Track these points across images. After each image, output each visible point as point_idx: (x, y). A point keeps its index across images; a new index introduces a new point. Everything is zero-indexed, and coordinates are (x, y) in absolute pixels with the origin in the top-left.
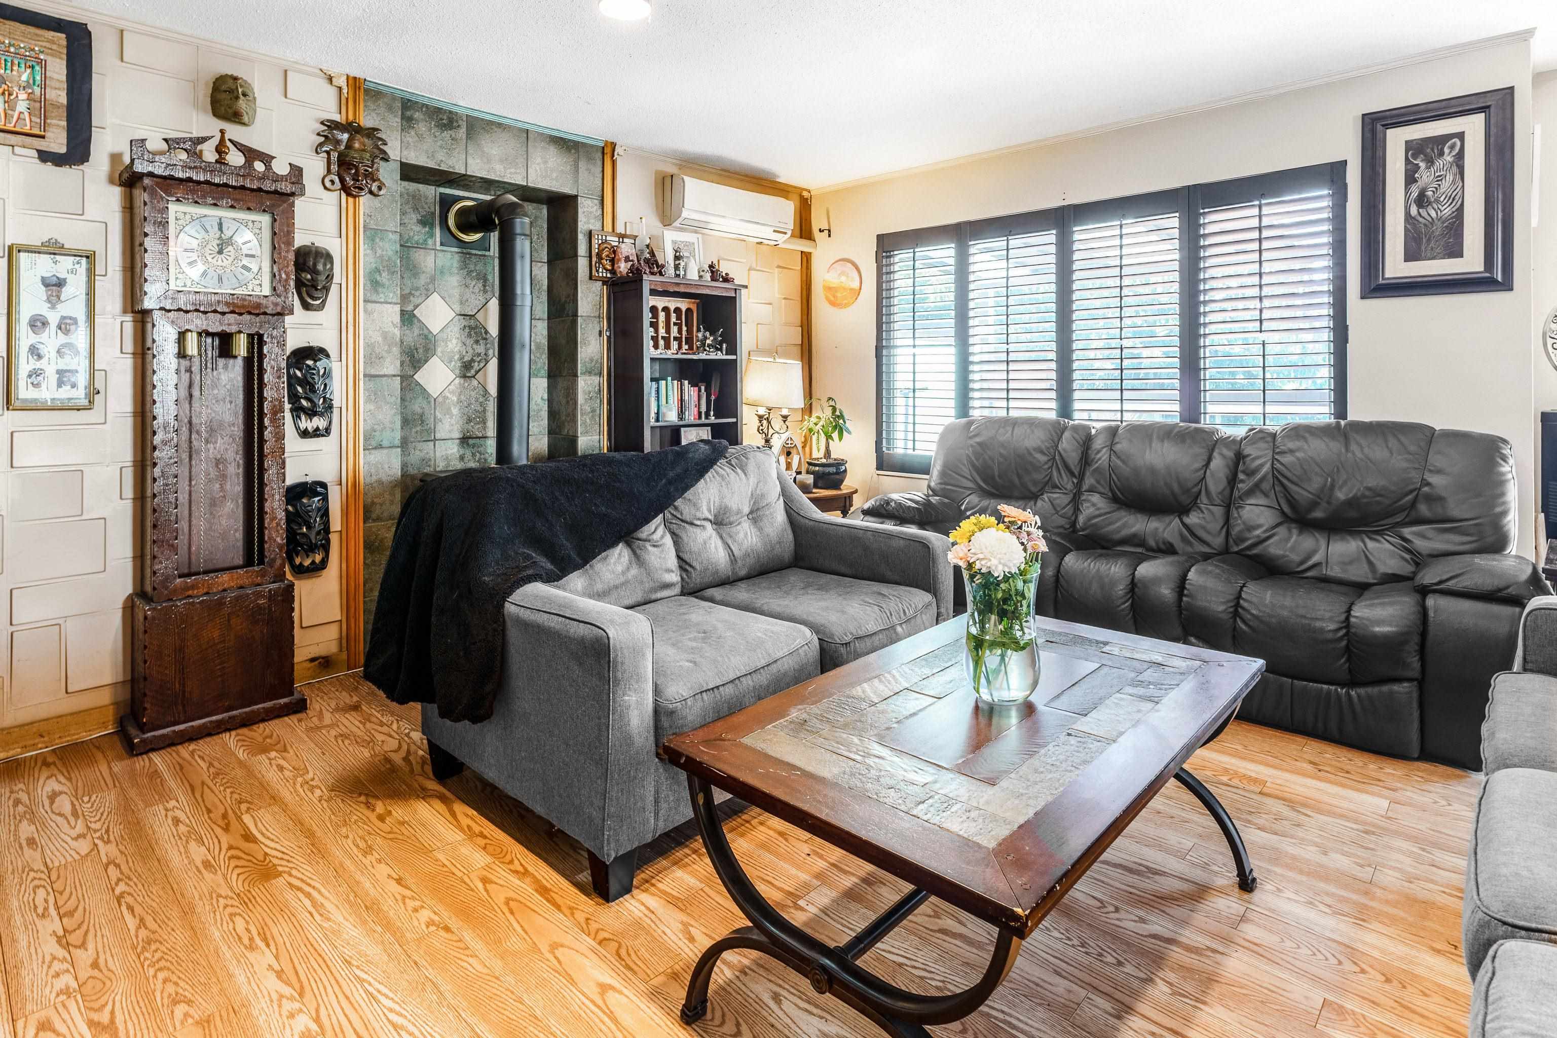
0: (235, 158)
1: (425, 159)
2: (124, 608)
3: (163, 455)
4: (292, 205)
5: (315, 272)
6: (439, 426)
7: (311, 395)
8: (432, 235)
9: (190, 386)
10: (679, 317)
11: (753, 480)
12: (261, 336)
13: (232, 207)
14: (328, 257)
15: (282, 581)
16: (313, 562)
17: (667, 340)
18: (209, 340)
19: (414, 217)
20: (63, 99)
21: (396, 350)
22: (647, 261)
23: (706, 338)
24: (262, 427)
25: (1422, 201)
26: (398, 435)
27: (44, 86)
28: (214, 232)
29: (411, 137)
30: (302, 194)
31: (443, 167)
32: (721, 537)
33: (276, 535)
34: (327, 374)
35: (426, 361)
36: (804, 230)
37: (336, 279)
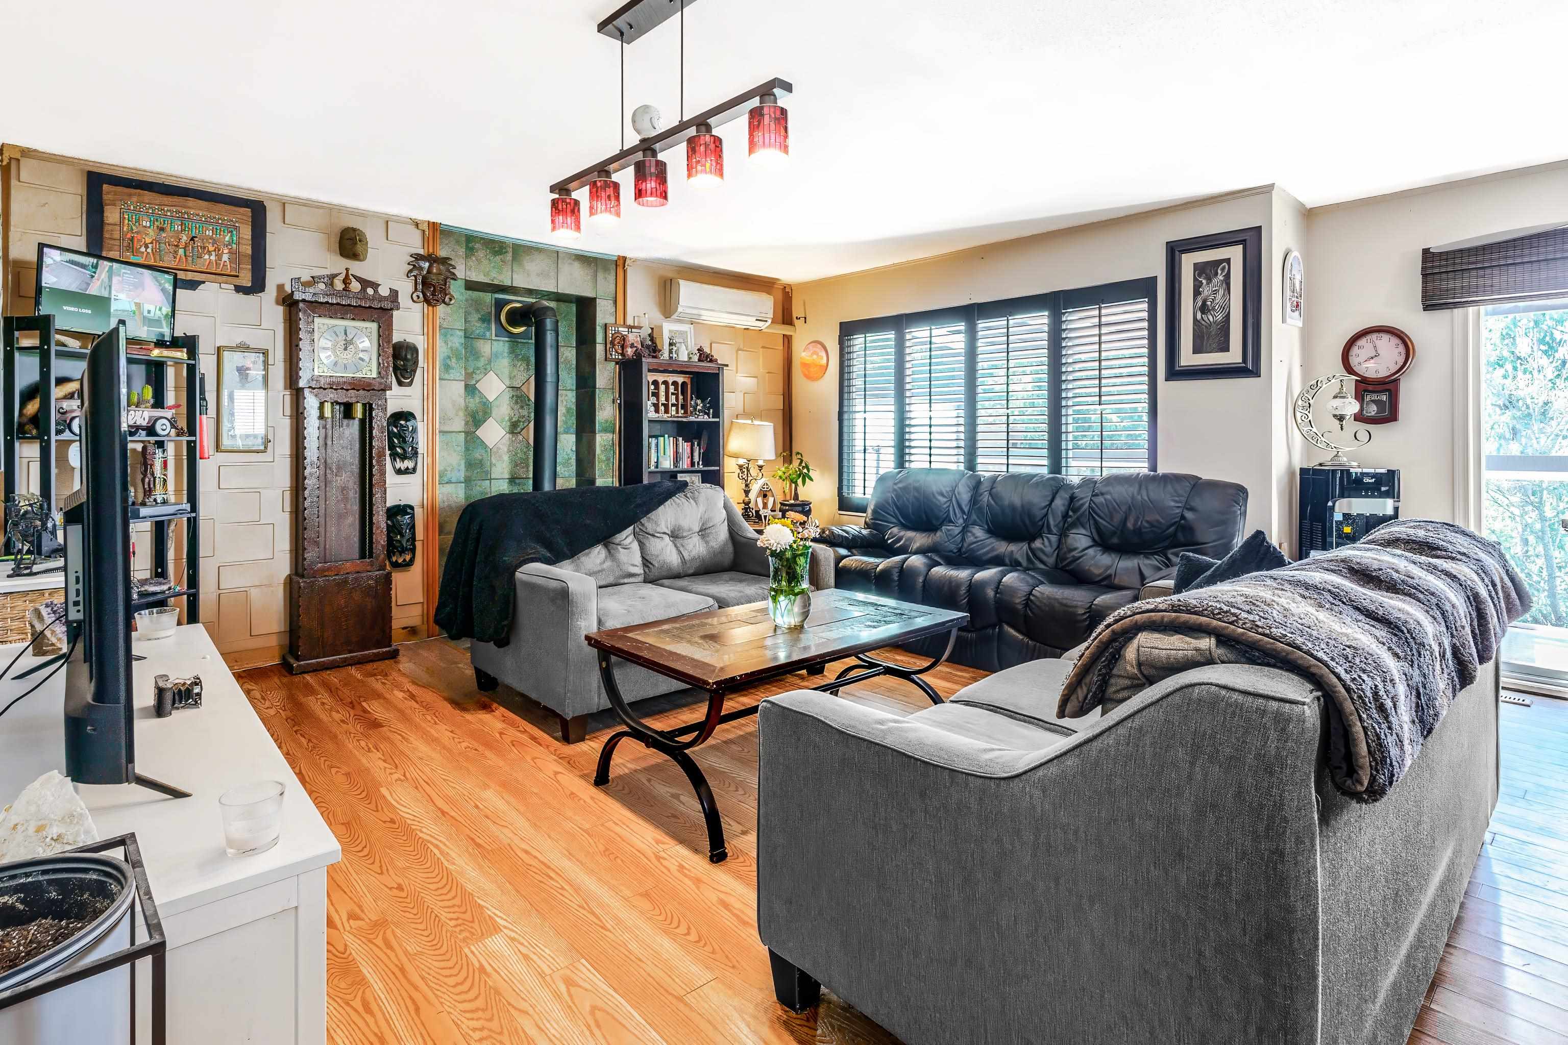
0: (355, 286)
1: (483, 277)
2: (285, 584)
3: (310, 483)
4: (392, 316)
5: (405, 359)
6: (493, 469)
7: (403, 445)
8: (489, 329)
9: (326, 437)
10: (676, 389)
11: (702, 508)
12: (371, 405)
13: (353, 319)
14: (415, 350)
15: (384, 570)
16: (404, 560)
17: (666, 406)
18: (338, 407)
19: (475, 317)
20: (249, 252)
21: (461, 414)
22: (648, 347)
23: (697, 405)
24: (371, 466)
25: (1204, 309)
26: (462, 475)
27: (238, 244)
28: (342, 337)
29: (472, 262)
30: (398, 309)
31: (496, 282)
32: (676, 546)
33: (380, 539)
34: (415, 430)
35: (485, 421)
36: (785, 316)
37: (421, 364)
